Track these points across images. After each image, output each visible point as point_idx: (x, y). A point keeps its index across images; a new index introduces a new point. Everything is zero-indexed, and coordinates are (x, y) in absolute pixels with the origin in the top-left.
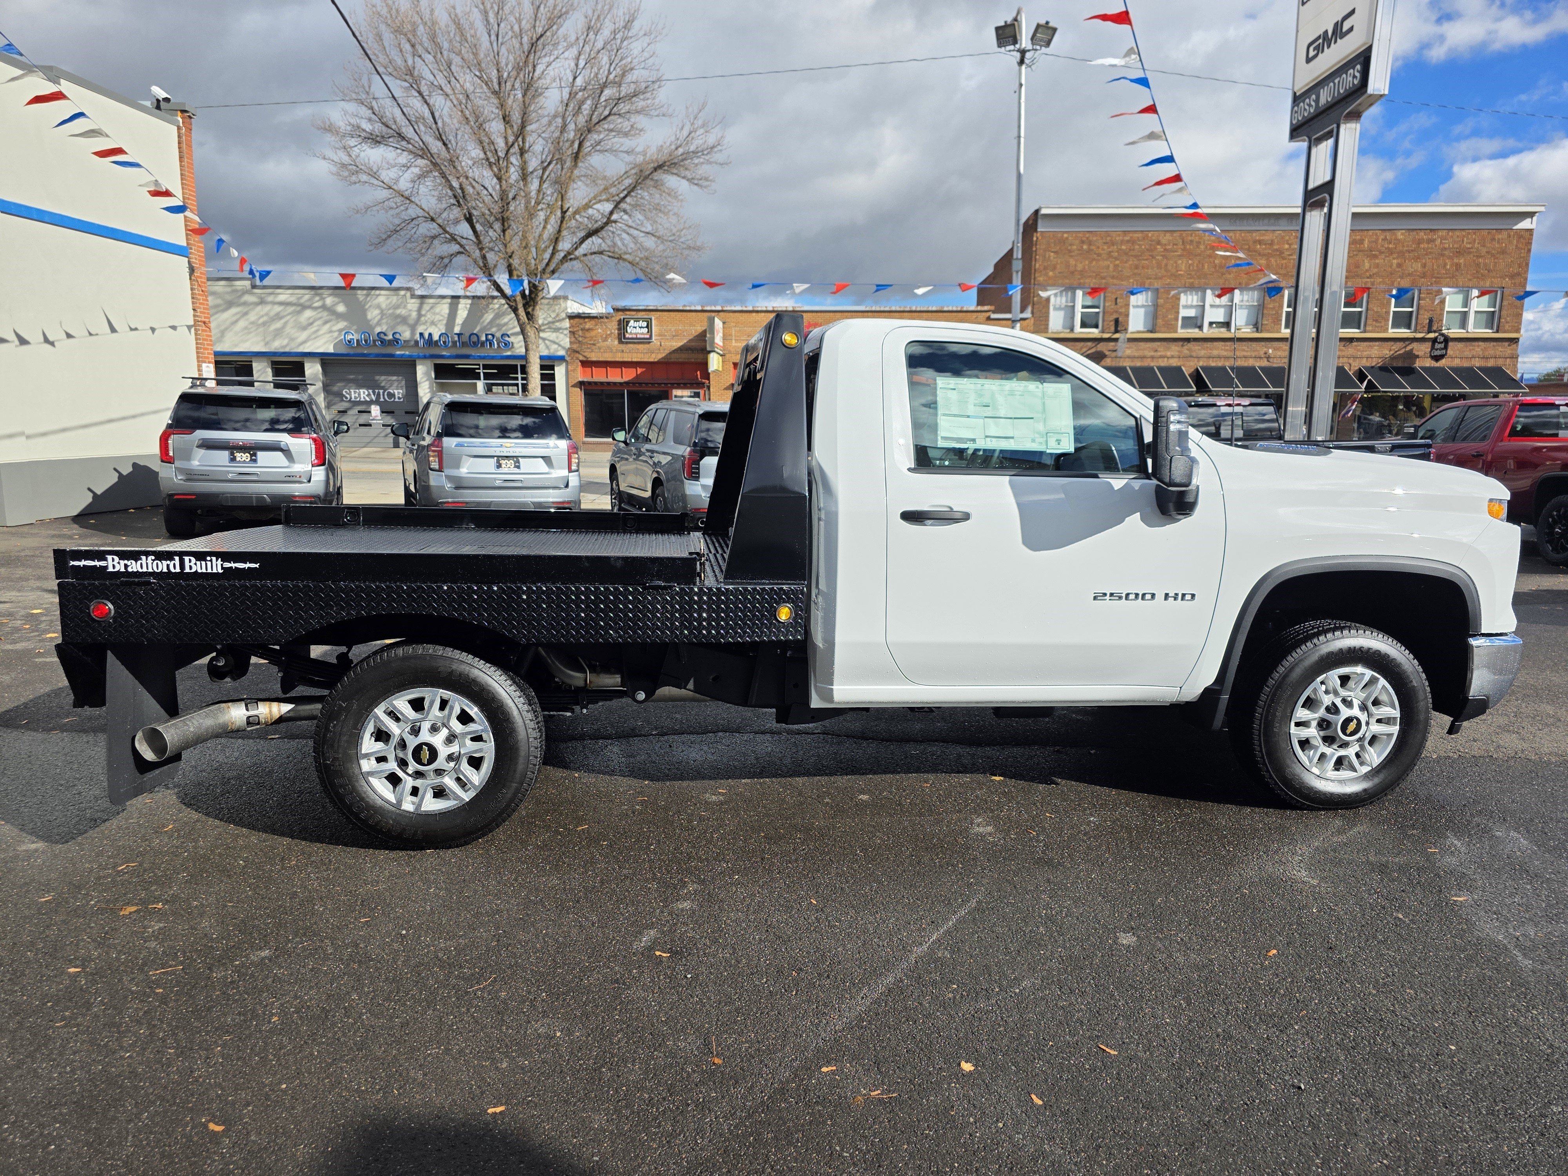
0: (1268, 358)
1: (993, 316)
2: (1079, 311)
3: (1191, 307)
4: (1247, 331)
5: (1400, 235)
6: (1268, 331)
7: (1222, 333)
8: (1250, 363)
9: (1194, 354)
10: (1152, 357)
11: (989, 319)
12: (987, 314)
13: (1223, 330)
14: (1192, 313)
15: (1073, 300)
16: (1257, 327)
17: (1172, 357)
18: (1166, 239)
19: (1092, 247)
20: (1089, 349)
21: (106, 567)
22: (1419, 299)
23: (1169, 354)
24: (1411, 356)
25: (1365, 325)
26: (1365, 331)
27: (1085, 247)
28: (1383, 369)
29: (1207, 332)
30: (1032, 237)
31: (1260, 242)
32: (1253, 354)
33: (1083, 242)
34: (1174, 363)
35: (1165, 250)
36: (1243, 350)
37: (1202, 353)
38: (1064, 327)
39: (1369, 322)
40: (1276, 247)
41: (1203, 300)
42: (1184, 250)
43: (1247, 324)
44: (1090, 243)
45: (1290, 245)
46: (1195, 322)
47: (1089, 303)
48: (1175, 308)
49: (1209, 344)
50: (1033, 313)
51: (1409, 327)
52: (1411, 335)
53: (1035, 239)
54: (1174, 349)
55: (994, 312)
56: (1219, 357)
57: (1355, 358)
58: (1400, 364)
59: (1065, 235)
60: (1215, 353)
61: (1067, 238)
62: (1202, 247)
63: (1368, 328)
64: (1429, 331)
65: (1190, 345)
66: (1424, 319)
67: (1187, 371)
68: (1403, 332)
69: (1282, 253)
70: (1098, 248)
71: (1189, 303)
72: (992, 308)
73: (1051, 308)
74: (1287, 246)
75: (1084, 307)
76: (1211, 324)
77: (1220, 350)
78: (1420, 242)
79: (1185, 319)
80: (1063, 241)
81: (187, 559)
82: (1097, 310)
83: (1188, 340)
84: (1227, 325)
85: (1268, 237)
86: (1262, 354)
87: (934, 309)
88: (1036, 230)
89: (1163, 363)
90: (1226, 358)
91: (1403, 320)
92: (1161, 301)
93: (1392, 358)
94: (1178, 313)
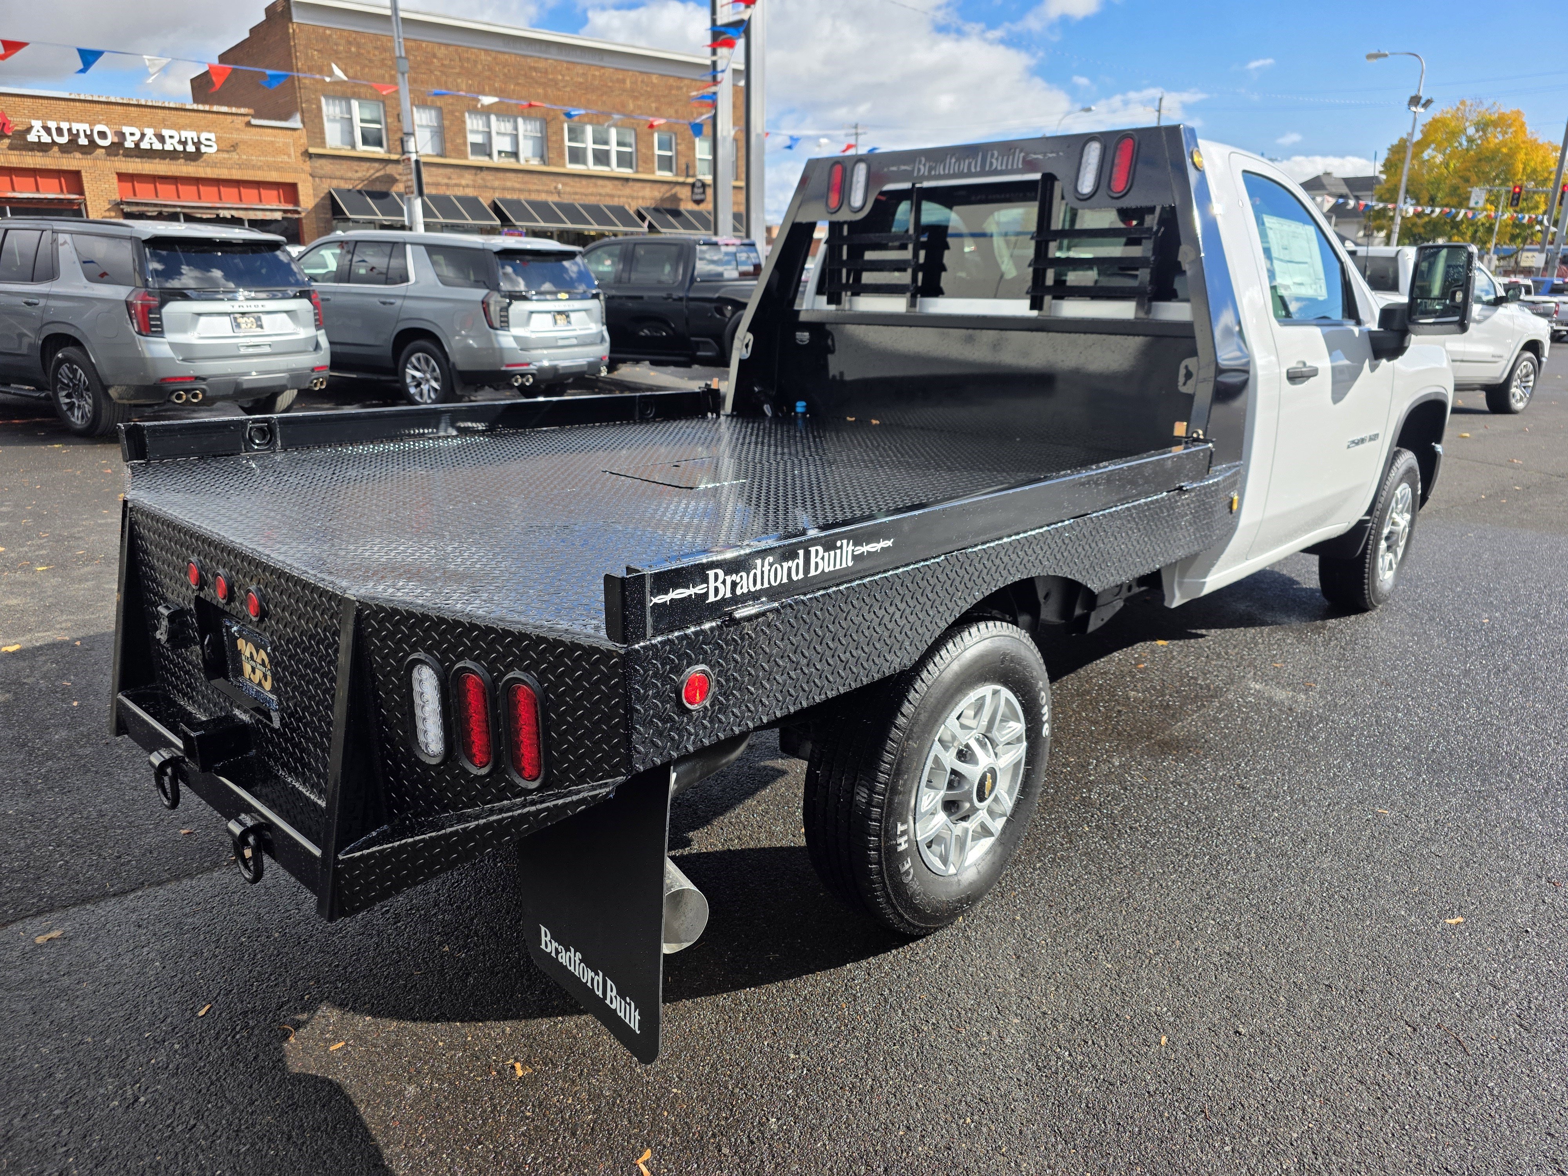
0: (559, 193)
1: (254, 122)
2: (358, 126)
3: (477, 132)
4: (535, 164)
5: (655, 79)
6: (555, 165)
7: (510, 163)
8: (543, 197)
9: (489, 184)
10: (447, 185)
11: (248, 124)
12: (247, 119)
13: (513, 160)
14: (479, 139)
15: (349, 110)
16: (543, 159)
17: (467, 186)
18: (441, 52)
19: (362, 51)
20: (378, 171)
21: (706, 595)
22: (677, 144)
23: (464, 182)
24: (675, 199)
25: (637, 166)
26: (637, 172)
27: (353, 49)
28: (656, 210)
29: (497, 161)
30: (288, 28)
31: (535, 69)
32: (546, 188)
33: (349, 43)
34: (470, 192)
35: (443, 65)
36: (535, 183)
37: (497, 183)
38: (343, 143)
39: (640, 163)
40: (550, 76)
41: (489, 125)
42: (462, 67)
43: (534, 156)
44: (358, 46)
45: (563, 76)
46: (484, 149)
47: (367, 117)
48: (462, 131)
49: (501, 175)
50: (303, 122)
51: (671, 170)
52: (675, 179)
53: (291, 31)
54: (468, 178)
55: (254, 117)
56: (513, 189)
57: (633, 198)
58: (668, 206)
59: (328, 32)
60: (509, 184)
61: (330, 36)
62: (480, 67)
63: (640, 169)
64: (688, 176)
65: (484, 174)
66: (683, 161)
67: (485, 203)
68: (667, 175)
69: (556, 84)
70: (369, 52)
71: (475, 128)
72: (251, 111)
73: (325, 119)
74: (560, 77)
75: (362, 121)
76: (500, 152)
77: (512, 181)
78: (671, 88)
79: (472, 144)
80: (326, 39)
81: (813, 550)
82: (378, 126)
83: (480, 168)
84: (515, 154)
85: (541, 65)
86: (552, 188)
87: (172, 105)
88: (290, 19)
89: (460, 192)
90: (521, 191)
91: (666, 163)
92: (446, 123)
93: (663, 200)
94: (465, 137)
